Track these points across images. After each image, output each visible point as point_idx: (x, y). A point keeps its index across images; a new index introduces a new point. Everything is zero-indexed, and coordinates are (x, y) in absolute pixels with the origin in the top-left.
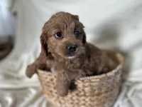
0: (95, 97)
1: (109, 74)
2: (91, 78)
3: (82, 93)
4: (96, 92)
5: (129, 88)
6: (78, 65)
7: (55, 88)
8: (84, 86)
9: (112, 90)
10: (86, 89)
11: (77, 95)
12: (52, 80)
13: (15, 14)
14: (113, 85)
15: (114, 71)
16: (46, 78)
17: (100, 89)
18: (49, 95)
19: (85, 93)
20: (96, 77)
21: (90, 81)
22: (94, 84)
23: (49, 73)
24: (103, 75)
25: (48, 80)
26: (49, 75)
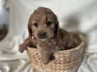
0: (67, 64)
1: (76, 49)
2: (64, 51)
3: (58, 62)
4: (68, 60)
5: (88, 57)
7: (39, 59)
8: (60, 57)
9: (77, 59)
10: (61, 59)
11: (55, 63)
12: (37, 54)
13: (8, 9)
14: (78, 56)
15: (79, 47)
16: (33, 53)
17: (70, 58)
18: (35, 63)
19: (60, 61)
20: (67, 51)
21: (64, 54)
22: (66, 55)
23: (35, 49)
25: (35, 54)
26: (36, 51)
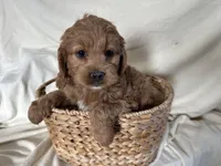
6: (119, 93)
24: (156, 109)
